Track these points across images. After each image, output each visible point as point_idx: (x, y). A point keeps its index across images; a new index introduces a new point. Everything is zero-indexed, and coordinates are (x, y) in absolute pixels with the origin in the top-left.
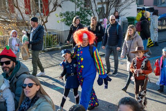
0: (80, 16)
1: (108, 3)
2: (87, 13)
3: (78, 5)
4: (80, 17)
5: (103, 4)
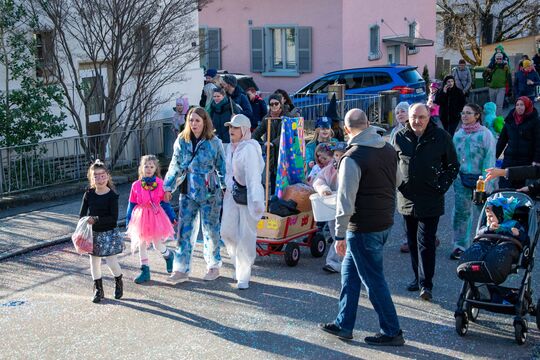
0: (24, 106)
1: (113, 64)
2: (46, 96)
3: (17, 71)
4: (24, 109)
5: (98, 66)
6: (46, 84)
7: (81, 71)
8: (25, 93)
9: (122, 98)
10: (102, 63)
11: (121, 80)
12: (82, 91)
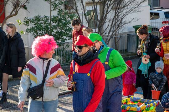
0: (59, 24)
1: (103, 4)
2: (69, 19)
3: (56, 6)
4: (58, 25)
5: (95, 4)
6: (69, 13)
7: (87, 7)
8: (59, 17)
9: (107, 20)
10: (97, 3)
11: (107, 11)
12: (87, 17)
